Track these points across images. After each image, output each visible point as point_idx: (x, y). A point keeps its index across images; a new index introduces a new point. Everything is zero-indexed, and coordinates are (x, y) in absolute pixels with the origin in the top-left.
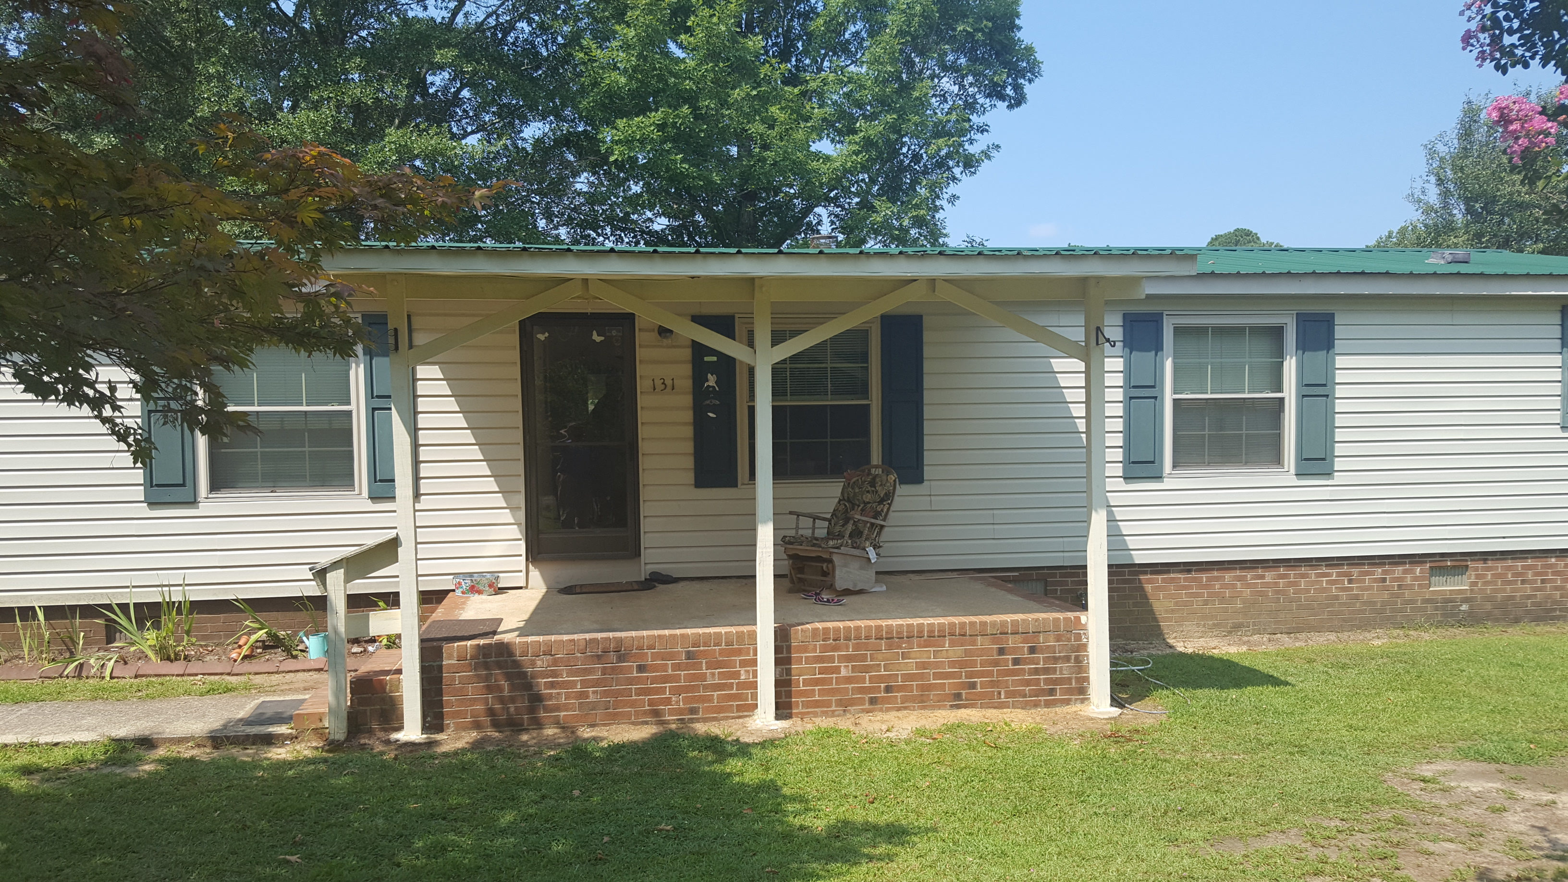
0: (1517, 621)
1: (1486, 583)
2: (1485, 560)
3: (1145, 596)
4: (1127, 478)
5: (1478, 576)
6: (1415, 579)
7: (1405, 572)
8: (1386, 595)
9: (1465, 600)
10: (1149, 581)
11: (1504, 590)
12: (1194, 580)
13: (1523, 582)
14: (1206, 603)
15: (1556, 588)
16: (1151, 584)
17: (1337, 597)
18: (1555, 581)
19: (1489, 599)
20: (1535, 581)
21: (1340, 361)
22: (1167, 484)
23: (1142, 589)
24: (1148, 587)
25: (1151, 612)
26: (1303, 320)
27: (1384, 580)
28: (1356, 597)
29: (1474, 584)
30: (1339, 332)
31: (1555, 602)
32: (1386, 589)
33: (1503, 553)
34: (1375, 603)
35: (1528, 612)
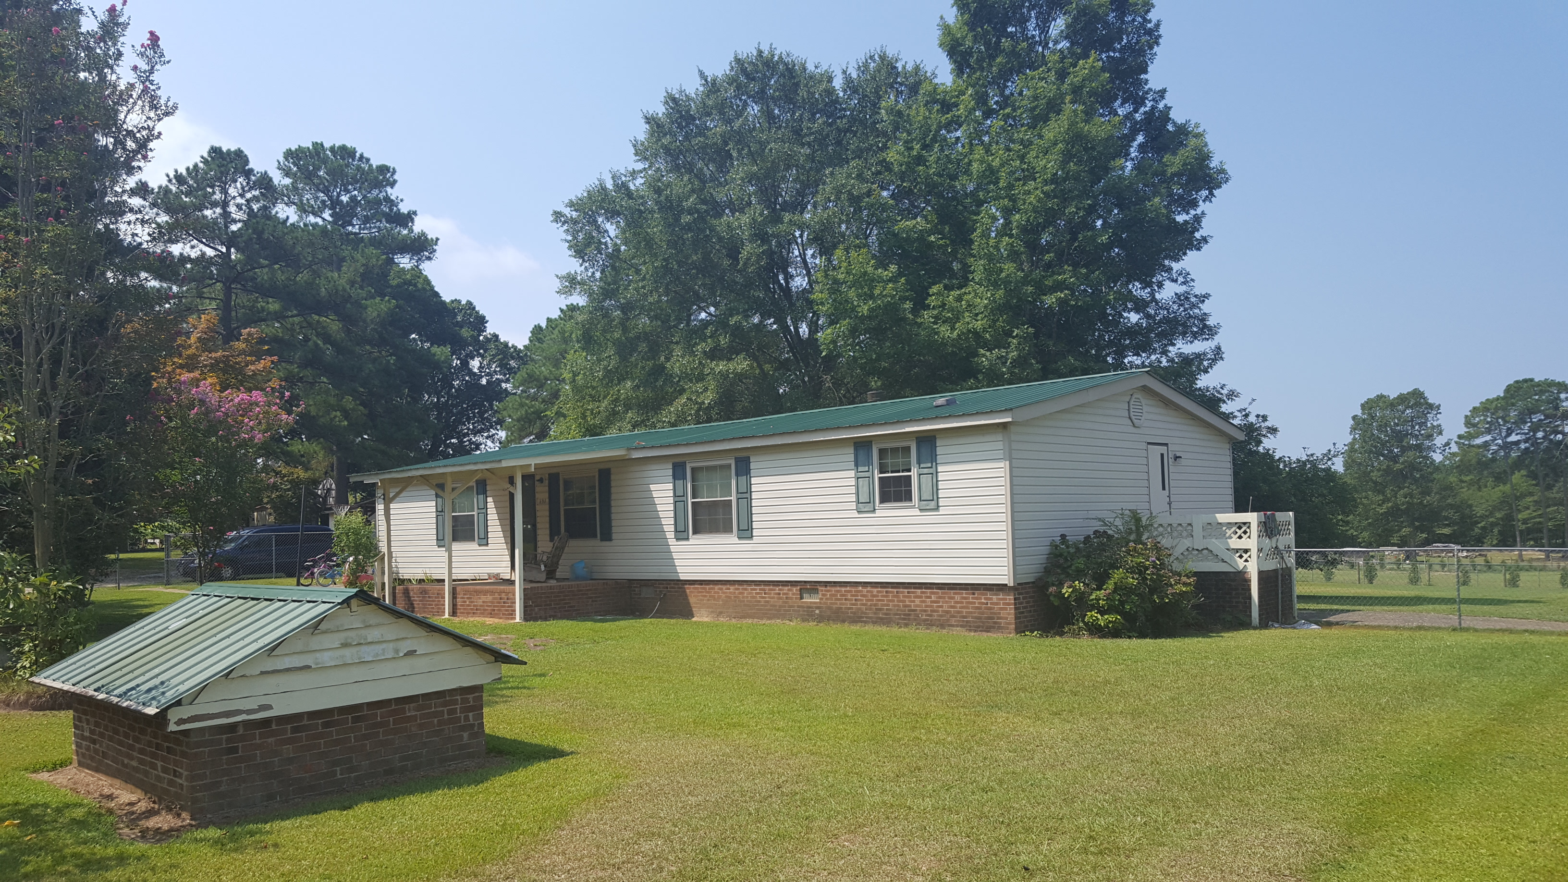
0: (843, 621)
1: (827, 599)
2: (826, 586)
3: (686, 596)
4: (678, 539)
5: (823, 595)
6: (793, 594)
7: (789, 590)
8: (780, 602)
9: (818, 608)
10: (689, 588)
11: (836, 604)
12: (705, 589)
13: (846, 600)
14: (708, 600)
15: (863, 605)
16: (689, 589)
17: (759, 601)
18: (862, 600)
19: (830, 608)
20: (852, 600)
21: (753, 480)
22: (691, 542)
23: (685, 592)
24: (688, 591)
25: (689, 603)
26: (737, 460)
27: (779, 594)
28: (767, 602)
29: (821, 599)
30: (752, 466)
31: (863, 613)
32: (780, 598)
33: (835, 582)
34: (775, 606)
35: (849, 617)
